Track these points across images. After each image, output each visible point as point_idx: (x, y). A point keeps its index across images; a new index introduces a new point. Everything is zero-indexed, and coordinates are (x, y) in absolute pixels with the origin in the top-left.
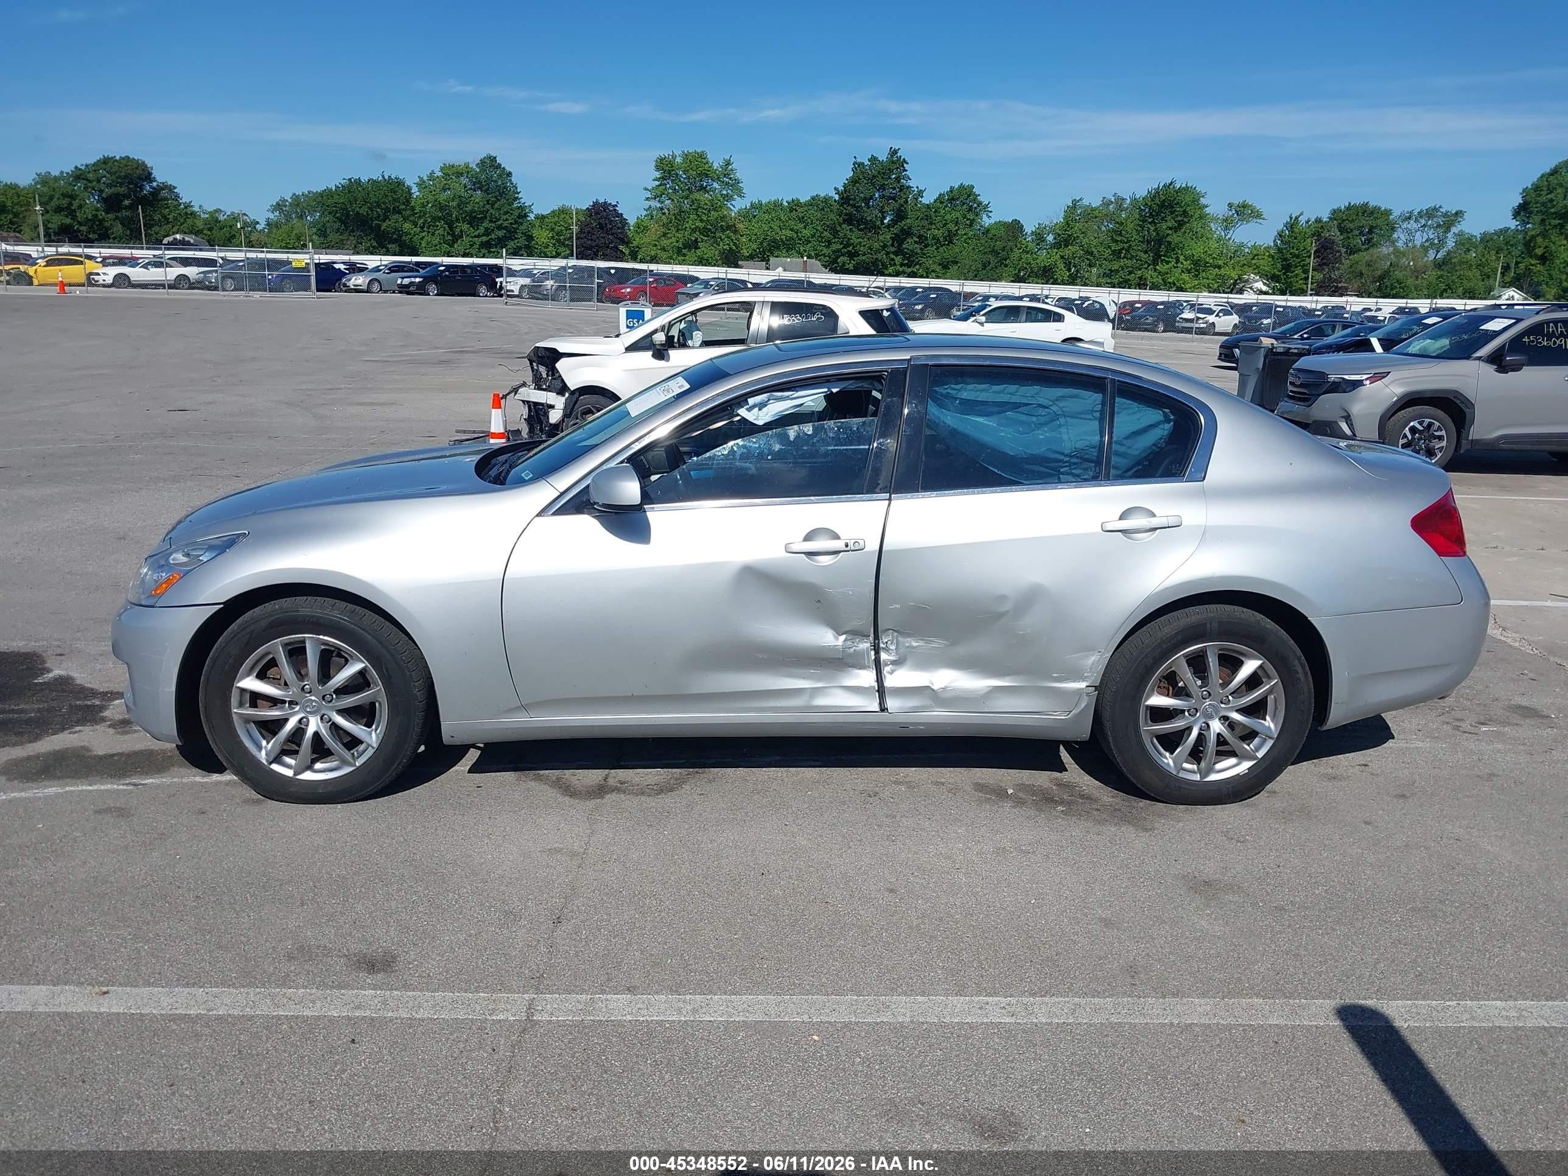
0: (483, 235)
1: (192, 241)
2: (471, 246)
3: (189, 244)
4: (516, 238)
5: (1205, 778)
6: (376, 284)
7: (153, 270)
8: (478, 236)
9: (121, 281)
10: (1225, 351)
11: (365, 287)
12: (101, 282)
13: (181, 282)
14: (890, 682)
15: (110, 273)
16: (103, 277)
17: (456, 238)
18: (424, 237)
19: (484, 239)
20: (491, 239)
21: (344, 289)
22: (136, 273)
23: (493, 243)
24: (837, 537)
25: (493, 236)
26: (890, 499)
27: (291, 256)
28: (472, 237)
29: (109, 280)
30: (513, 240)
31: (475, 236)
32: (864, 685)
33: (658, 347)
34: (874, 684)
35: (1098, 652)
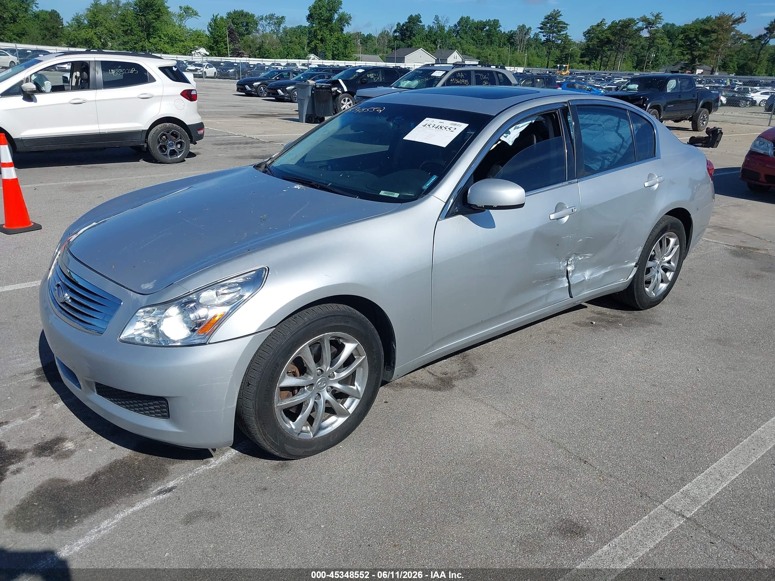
5: (656, 295)
10: (239, 86)
32: (563, 286)
33: (28, 93)
34: (567, 285)
35: (642, 247)
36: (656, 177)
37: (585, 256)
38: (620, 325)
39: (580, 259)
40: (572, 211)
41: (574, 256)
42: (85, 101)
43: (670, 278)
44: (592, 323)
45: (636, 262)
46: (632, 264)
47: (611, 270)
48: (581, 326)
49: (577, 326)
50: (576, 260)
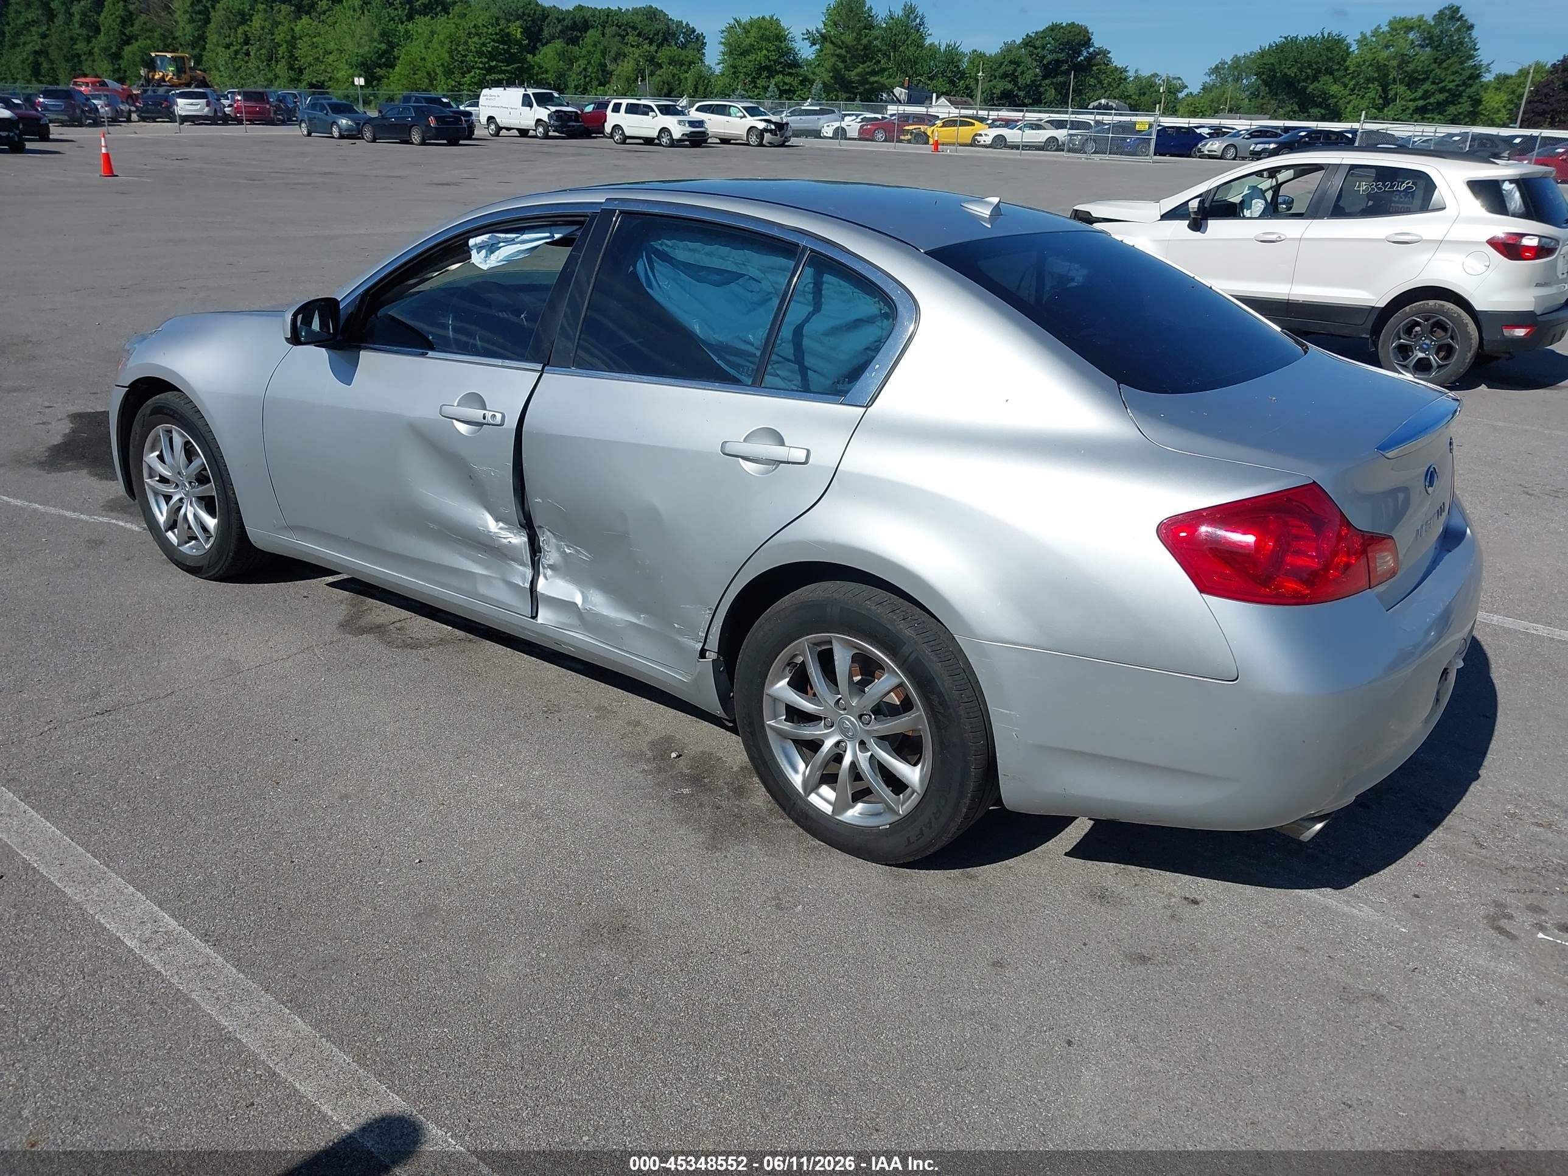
0: (1421, 98)
1: (1114, 106)
2: (1404, 111)
3: (1111, 108)
4: (1459, 103)
5: (838, 815)
6: (1232, 150)
7: (1028, 132)
8: (1414, 100)
9: (1000, 142)
11: (1219, 153)
12: (982, 143)
13: (1052, 144)
14: (542, 585)
15: (989, 135)
16: (984, 138)
17: (1387, 102)
18: (1351, 101)
19: (1421, 103)
20: (1429, 103)
21: (1198, 154)
22: (1012, 135)
23: (1430, 107)
24: (484, 407)
25: (1432, 100)
26: (542, 372)
27: (1134, 119)
28: (1406, 101)
29: (988, 140)
30: (1455, 105)
31: (1411, 101)
32: (521, 584)
33: (1193, 216)
34: (527, 585)
35: (709, 609)
36: (782, 443)
37: (577, 551)
38: (686, 791)
39: (568, 551)
40: (484, 418)
41: (549, 534)
42: (1283, 237)
43: (904, 807)
44: (674, 755)
45: (701, 645)
46: (692, 643)
47: (644, 624)
48: (653, 744)
49: (648, 739)
50: (559, 549)
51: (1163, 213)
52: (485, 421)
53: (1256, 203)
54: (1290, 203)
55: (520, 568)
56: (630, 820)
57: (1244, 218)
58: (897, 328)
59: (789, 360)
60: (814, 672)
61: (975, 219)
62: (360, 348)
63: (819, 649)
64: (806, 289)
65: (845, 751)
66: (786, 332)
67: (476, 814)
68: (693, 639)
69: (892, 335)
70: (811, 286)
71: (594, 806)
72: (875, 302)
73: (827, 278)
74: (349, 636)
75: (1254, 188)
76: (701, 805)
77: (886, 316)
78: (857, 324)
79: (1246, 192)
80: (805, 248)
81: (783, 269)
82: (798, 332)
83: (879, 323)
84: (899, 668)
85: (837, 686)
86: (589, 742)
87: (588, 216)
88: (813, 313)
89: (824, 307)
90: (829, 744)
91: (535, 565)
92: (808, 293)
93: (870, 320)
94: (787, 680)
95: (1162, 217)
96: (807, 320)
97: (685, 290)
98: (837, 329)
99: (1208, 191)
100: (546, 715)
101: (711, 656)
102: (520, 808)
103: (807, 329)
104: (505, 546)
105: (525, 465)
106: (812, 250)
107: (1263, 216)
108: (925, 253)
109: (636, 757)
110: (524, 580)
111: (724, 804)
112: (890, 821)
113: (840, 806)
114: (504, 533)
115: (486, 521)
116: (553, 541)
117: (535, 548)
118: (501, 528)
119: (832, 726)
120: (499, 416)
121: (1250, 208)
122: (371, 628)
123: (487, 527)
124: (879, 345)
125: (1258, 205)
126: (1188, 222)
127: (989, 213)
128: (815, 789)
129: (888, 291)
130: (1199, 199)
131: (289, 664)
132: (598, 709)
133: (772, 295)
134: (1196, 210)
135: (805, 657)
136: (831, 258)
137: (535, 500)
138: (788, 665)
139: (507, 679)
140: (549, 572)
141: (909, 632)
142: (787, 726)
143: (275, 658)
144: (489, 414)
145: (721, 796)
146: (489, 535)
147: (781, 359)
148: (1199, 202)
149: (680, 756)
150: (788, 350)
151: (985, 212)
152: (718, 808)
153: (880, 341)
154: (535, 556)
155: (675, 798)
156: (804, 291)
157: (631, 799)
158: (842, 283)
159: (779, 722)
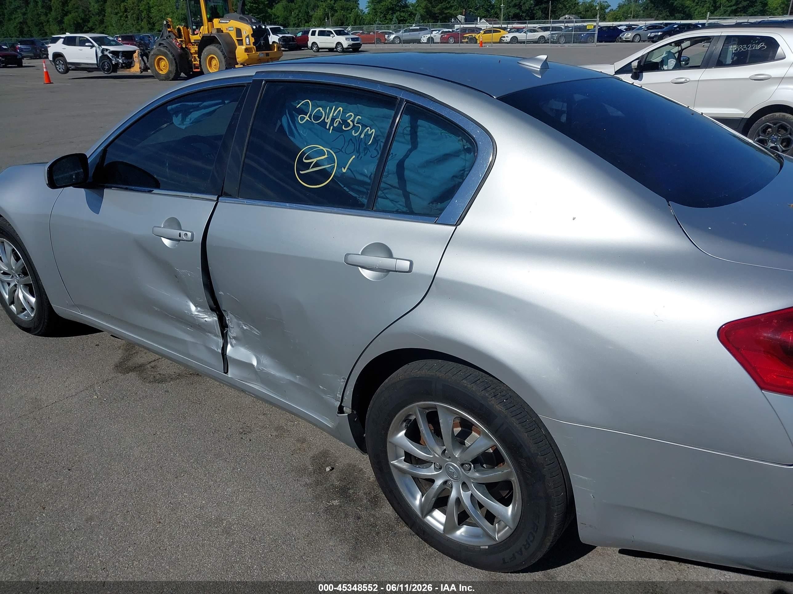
0: (734, 5)
4: (755, 6)
5: (448, 534)
6: (638, 37)
7: (529, 34)
8: (730, 6)
9: (514, 40)
11: (631, 39)
12: (505, 41)
13: (542, 40)
14: (229, 351)
16: (506, 38)
17: (716, 8)
18: (697, 9)
19: (734, 8)
20: (738, 7)
21: (620, 40)
22: (521, 36)
23: (739, 10)
24: (179, 228)
25: (740, 6)
26: (217, 201)
27: (585, 24)
28: (726, 7)
29: (508, 39)
30: (753, 7)
31: (728, 7)
32: (216, 350)
33: (634, 71)
34: (220, 351)
35: (343, 378)
36: (390, 255)
37: (250, 328)
38: (336, 502)
39: (245, 328)
40: (180, 236)
41: (231, 315)
42: (688, 80)
43: (499, 535)
44: (328, 469)
45: (339, 403)
46: (333, 401)
47: (300, 383)
48: (314, 458)
49: (311, 454)
50: (239, 325)
51: (616, 70)
52: (180, 238)
53: (671, 61)
54: (687, 60)
55: (215, 338)
56: (294, 533)
57: (664, 70)
58: (478, 161)
59: (395, 187)
60: (424, 428)
61: (530, 72)
62: (104, 187)
63: (427, 411)
64: (405, 132)
65: (452, 488)
66: (391, 166)
67: (183, 531)
68: (333, 398)
69: (474, 167)
70: (409, 129)
71: (268, 520)
72: (459, 141)
73: (420, 122)
74: (120, 375)
75: (669, 52)
76: (346, 516)
77: (468, 151)
78: (446, 157)
79: (664, 55)
80: (402, 100)
81: (386, 117)
82: (401, 166)
83: (463, 156)
84: (493, 434)
85: (442, 438)
86: (269, 459)
87: (245, 86)
88: (410, 151)
89: (419, 145)
90: (439, 483)
91: (224, 336)
92: (407, 134)
93: (455, 154)
94: (404, 432)
95: (615, 72)
96: (407, 156)
97: (318, 136)
98: (430, 162)
99: (642, 56)
100: (241, 436)
101: (348, 410)
102: (215, 523)
103: (407, 163)
104: (203, 323)
105: (210, 268)
106: (407, 102)
107: (675, 68)
108: (497, 99)
109: (301, 471)
110: (218, 346)
111: (363, 514)
112: (489, 544)
113: (450, 527)
114: (202, 315)
115: (189, 306)
116: (235, 320)
117: (223, 325)
118: (199, 312)
119: (441, 468)
120: (189, 234)
121: (667, 64)
122: (135, 368)
123: (190, 310)
124: (463, 174)
125: (672, 62)
126: (631, 75)
127: (539, 67)
128: (429, 512)
129: (469, 131)
130: (638, 61)
131: (75, 400)
132: (278, 429)
133: (379, 138)
134: (636, 67)
135: (416, 415)
136: (422, 107)
137: (220, 293)
138: (405, 421)
139: (218, 406)
140: (234, 342)
141: (499, 407)
142: (405, 466)
143: (67, 396)
144: (183, 233)
145: (361, 506)
146: (191, 316)
147: (389, 187)
148: (638, 63)
149: (333, 469)
150: (393, 180)
151: (537, 66)
152: (359, 518)
153: (464, 170)
154: (224, 330)
155: (329, 510)
156: (403, 133)
157: (296, 512)
158: (432, 126)
159: (400, 462)
